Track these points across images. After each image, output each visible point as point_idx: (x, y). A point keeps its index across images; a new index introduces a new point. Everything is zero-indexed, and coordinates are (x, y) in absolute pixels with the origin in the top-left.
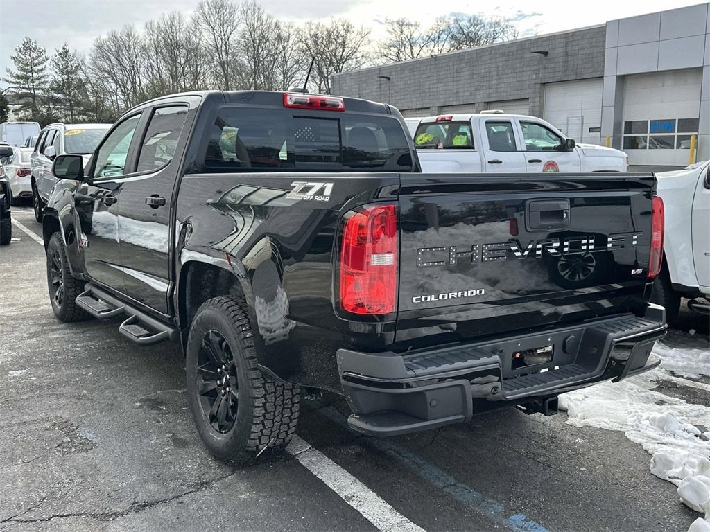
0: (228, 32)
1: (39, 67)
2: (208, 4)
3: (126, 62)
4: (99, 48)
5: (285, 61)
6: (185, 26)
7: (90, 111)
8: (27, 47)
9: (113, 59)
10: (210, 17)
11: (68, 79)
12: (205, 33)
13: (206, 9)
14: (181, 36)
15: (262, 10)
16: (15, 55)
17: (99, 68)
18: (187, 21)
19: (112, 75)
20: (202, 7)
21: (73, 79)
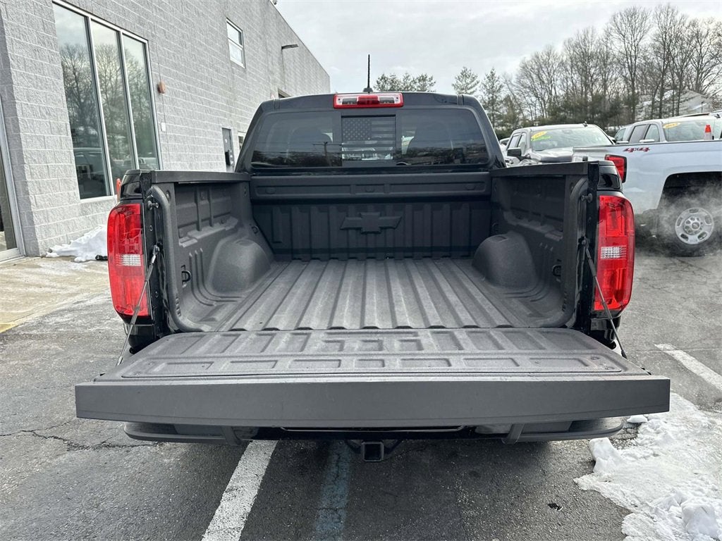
0: (638, 38)
1: (472, 90)
2: (621, 14)
3: (544, 77)
4: (524, 68)
5: (701, 57)
6: (597, 38)
7: (507, 122)
8: (464, 75)
9: (534, 76)
10: (621, 26)
11: (492, 97)
12: (616, 42)
13: (619, 19)
14: (592, 49)
15: (676, 11)
16: (455, 82)
17: (522, 86)
18: (600, 33)
19: (533, 90)
20: (614, 18)
21: (496, 97)
